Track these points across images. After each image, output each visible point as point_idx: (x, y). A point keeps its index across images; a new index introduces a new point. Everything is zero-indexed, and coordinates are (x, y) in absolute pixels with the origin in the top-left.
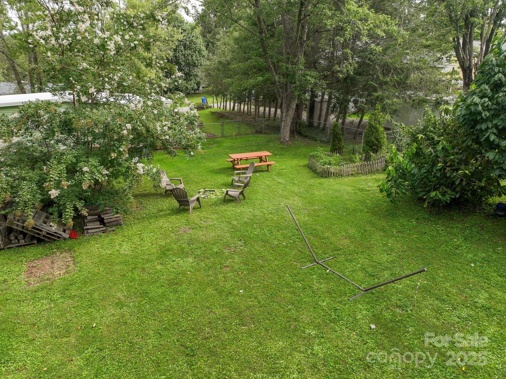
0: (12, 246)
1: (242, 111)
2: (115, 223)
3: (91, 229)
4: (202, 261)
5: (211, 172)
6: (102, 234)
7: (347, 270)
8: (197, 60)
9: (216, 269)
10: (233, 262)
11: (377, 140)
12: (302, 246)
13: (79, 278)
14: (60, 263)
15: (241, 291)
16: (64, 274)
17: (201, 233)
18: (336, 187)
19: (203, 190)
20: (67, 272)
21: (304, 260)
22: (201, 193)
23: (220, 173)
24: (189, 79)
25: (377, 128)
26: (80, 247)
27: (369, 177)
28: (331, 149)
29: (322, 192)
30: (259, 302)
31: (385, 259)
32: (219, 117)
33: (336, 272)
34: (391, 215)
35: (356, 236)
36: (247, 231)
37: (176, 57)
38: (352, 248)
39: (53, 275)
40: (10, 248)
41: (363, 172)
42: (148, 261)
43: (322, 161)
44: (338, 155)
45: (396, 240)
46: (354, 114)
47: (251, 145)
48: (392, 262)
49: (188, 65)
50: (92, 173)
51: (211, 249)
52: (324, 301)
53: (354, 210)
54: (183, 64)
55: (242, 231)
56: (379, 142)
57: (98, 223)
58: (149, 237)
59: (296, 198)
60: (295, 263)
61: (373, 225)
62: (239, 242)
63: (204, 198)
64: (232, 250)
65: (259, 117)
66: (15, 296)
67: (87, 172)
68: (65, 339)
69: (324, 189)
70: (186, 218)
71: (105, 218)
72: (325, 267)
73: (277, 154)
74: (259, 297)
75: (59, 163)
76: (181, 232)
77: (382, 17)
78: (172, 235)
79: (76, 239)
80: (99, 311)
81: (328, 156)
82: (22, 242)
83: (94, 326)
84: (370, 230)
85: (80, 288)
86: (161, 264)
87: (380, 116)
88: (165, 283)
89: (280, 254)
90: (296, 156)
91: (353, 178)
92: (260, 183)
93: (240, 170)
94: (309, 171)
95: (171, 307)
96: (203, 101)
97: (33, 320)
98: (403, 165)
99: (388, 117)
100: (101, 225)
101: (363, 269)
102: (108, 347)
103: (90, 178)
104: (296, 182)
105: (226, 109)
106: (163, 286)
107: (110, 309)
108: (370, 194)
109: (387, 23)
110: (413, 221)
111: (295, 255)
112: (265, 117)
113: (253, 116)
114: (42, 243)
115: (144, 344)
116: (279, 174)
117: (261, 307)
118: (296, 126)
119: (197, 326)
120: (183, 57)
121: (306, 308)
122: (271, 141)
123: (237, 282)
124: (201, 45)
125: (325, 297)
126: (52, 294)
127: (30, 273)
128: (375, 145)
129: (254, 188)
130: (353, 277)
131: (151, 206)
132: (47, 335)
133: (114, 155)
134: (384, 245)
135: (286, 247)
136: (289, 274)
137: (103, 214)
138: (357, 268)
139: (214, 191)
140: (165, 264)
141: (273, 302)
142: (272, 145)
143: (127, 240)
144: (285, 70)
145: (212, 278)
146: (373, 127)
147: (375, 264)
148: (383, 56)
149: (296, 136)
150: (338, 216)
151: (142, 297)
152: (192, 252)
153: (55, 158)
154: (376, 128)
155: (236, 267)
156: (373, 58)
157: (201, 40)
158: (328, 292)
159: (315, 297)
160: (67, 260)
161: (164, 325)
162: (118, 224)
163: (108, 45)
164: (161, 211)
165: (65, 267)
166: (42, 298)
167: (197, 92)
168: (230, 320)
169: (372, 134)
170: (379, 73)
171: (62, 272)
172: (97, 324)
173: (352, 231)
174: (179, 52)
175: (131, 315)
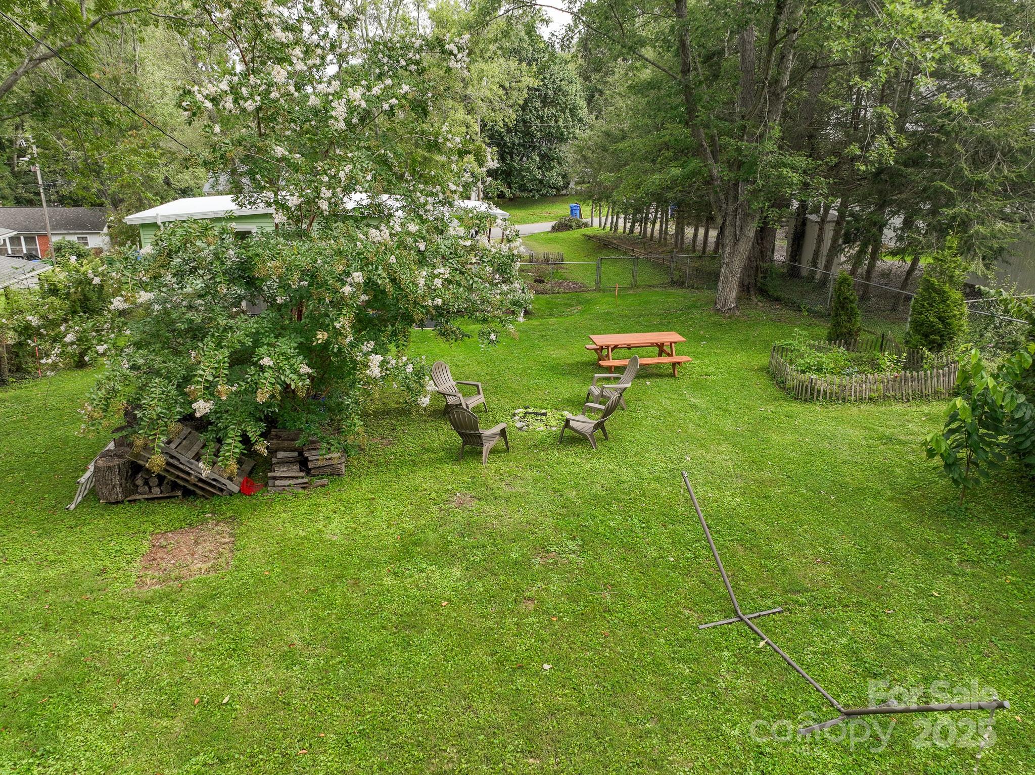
0: (137, 497)
1: (649, 235)
2: (328, 470)
3: (281, 478)
4: (480, 578)
5: (551, 369)
6: (300, 490)
7: (811, 649)
8: (566, 127)
9: (504, 601)
10: (546, 590)
11: (942, 319)
12: (711, 571)
13: (231, 584)
14: (209, 545)
15: (546, 667)
16: (208, 571)
17: (493, 511)
18: (827, 427)
19: (522, 410)
20: (214, 568)
21: (709, 606)
22: (517, 418)
23: (569, 374)
24: (547, 165)
25: (944, 292)
26: (252, 514)
27: (913, 409)
28: (829, 333)
29: (790, 437)
30: (581, 701)
31: (915, 632)
32: (599, 247)
33: (780, 651)
34: (953, 514)
35: (852, 559)
36: (594, 517)
37: (524, 121)
38: (835, 589)
39: (189, 570)
40: (135, 501)
41: (899, 395)
42: (370, 563)
43: (802, 362)
44: (842, 349)
45: (955, 583)
46: (893, 253)
47: (651, 314)
48: (937, 643)
49: (549, 137)
50: (279, 369)
51: (505, 552)
52: (735, 724)
53: (860, 491)
54: (538, 135)
55: (583, 516)
56: (947, 325)
57: (297, 467)
58: (387, 507)
59: (724, 447)
60: (686, 612)
61: (902, 534)
62: (570, 542)
63: (520, 429)
64: (551, 561)
65: (682, 250)
66: (110, 606)
67: (270, 367)
68: (165, 722)
69: (795, 430)
70: (472, 474)
71: (310, 458)
72: (756, 632)
73: (703, 338)
74: (583, 688)
75: (219, 346)
76: (453, 505)
77: (976, 27)
78: (434, 508)
79: (250, 495)
80: (244, 668)
81: (819, 349)
82: (156, 491)
83: (224, 702)
84: (889, 548)
85: (226, 608)
86: (395, 574)
87: (953, 265)
88: (390, 620)
89: (654, 584)
90: (745, 344)
91: (871, 408)
92: (650, 404)
93: (611, 372)
94: (768, 382)
95: (389, 680)
96: (572, 211)
97: (123, 667)
98: (995, 397)
99: (977, 266)
100: (301, 471)
101: (853, 653)
102: (237, 756)
103: (273, 381)
104: (732, 407)
105: (616, 230)
106: (384, 628)
107: (268, 666)
108: (909, 453)
109: (991, 43)
110: (1011, 535)
111: (692, 590)
112: (694, 251)
113: (669, 248)
114: (191, 498)
115: (311, 763)
116: (698, 386)
117: (582, 714)
118: (756, 275)
119: (432, 738)
120: (538, 122)
121: (686, 736)
122: (695, 307)
123: (543, 641)
124: (578, 98)
125: (741, 714)
126: (173, 614)
127: (151, 559)
128: (938, 332)
129: (634, 415)
130: (822, 670)
131: (410, 439)
132: (136, 707)
133: (322, 336)
134: (923, 593)
135: (674, 568)
136: (665, 638)
137: (309, 450)
138: (838, 647)
139: (545, 415)
140: (403, 574)
141: (614, 705)
142: (696, 315)
143: (343, 509)
144: (735, 154)
145: (491, 624)
146: (935, 290)
147: (886, 641)
148: (977, 121)
149: (753, 298)
150: (816, 503)
151: (337, 647)
152: (465, 554)
153: (213, 336)
154: (940, 293)
155: (550, 602)
156: (950, 126)
157: (579, 87)
158: (751, 701)
159: (716, 708)
160: (223, 540)
161: (362, 723)
162: (334, 473)
163: (334, 109)
164: (427, 450)
165: (215, 555)
166: (154, 619)
167: (564, 192)
168: (505, 737)
169: (931, 305)
170: (963, 161)
171: (205, 566)
172: (232, 696)
173: (843, 546)
174: (531, 112)
175: (303, 688)
